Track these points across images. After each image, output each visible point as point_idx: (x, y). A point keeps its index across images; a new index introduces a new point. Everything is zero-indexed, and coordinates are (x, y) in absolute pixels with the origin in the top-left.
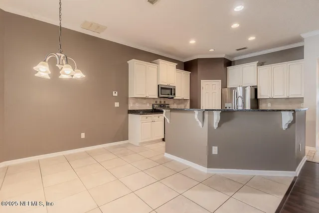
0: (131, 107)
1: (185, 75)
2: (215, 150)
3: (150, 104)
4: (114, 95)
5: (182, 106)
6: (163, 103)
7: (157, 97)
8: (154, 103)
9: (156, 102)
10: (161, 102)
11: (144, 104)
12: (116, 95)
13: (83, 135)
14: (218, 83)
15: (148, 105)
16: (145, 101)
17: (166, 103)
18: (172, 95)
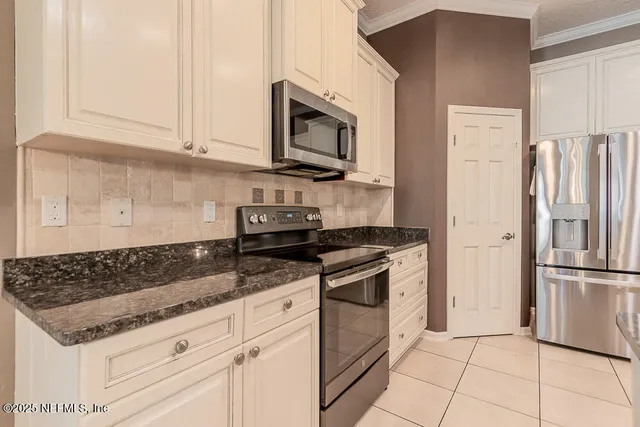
3: (219, 205)
6: (289, 200)
7: (266, 162)
8: (248, 200)
9: (258, 194)
10: (280, 194)
11: (183, 205)
15: (209, 212)
16: (183, 187)
17: (307, 202)
18: (342, 157)
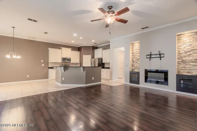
0: (50, 66)
1: (77, 53)
2: (63, 79)
4: (42, 61)
5: (77, 66)
10: (65, 64)
11: (56, 64)
12: (43, 61)
13: (28, 76)
14: (89, 57)
